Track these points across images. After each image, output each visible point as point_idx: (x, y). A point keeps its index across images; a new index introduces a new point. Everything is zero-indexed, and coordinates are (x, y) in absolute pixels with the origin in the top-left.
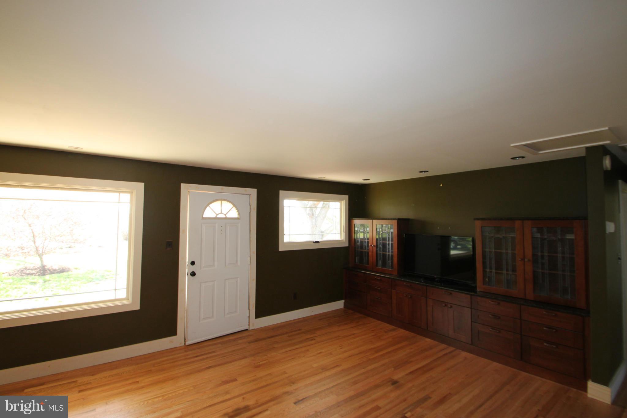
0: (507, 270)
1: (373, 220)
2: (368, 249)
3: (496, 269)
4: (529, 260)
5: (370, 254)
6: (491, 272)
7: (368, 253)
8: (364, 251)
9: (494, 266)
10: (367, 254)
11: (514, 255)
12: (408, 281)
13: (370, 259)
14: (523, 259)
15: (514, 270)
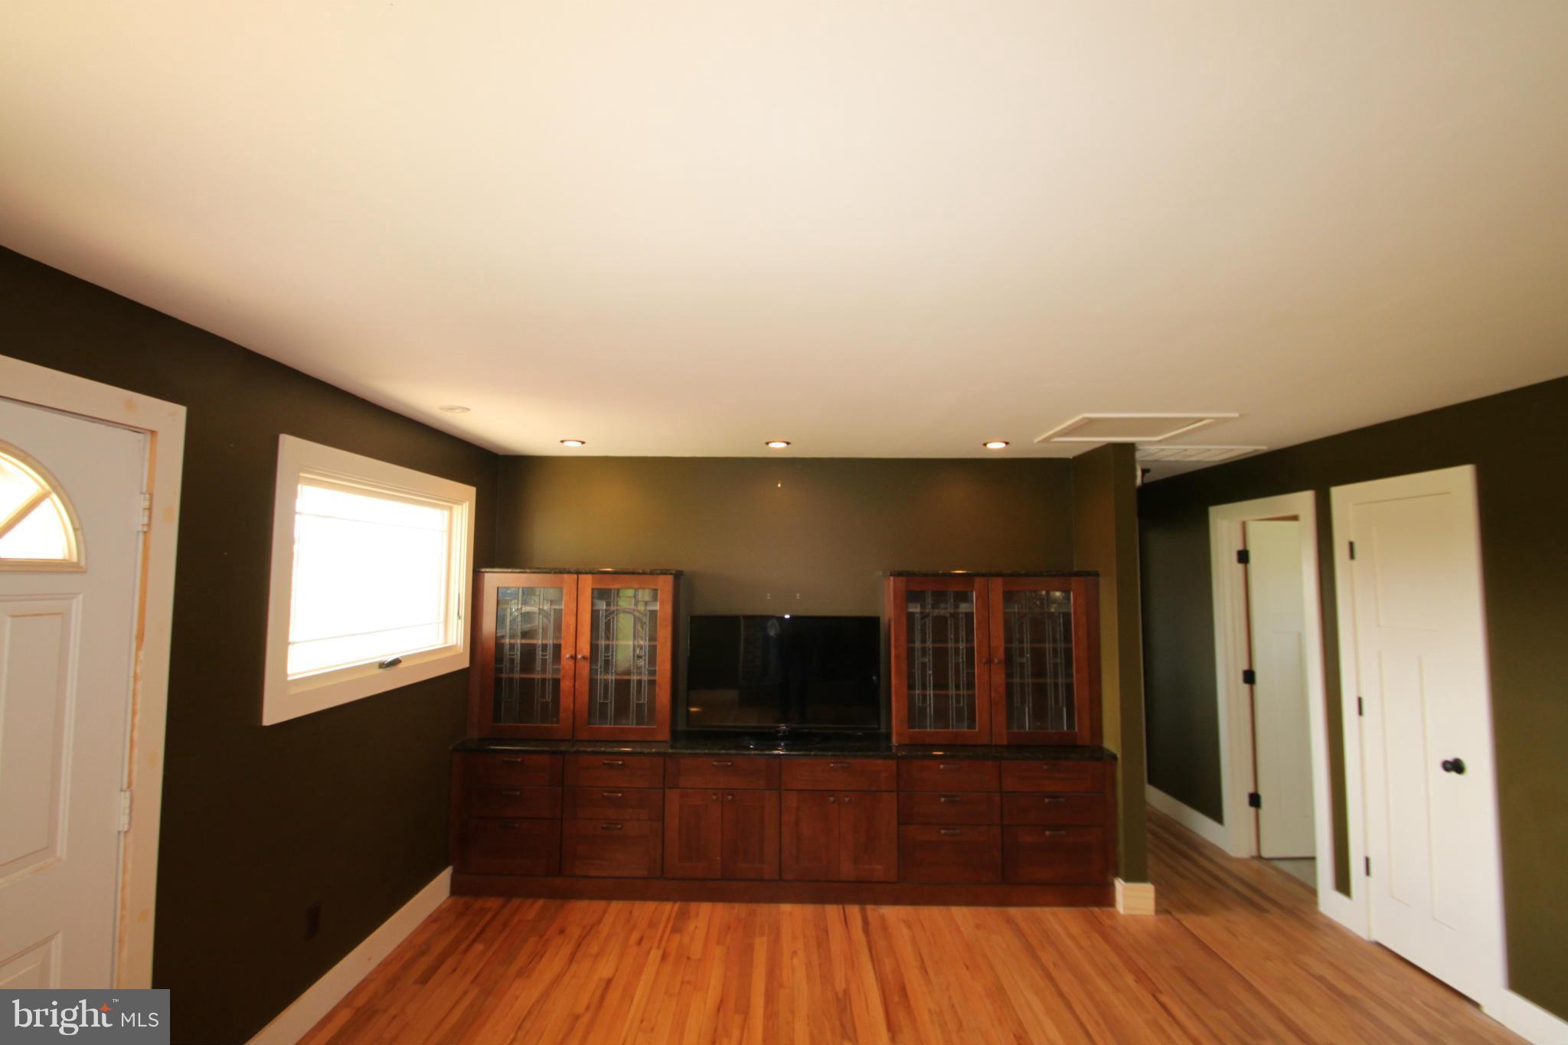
0: (957, 687)
1: (580, 576)
2: (556, 671)
3: (936, 687)
4: (999, 663)
5: (566, 685)
6: (924, 697)
7: (556, 682)
8: (537, 676)
9: (930, 680)
10: (549, 688)
11: (970, 652)
12: (707, 751)
13: (566, 701)
14: (990, 661)
15: (970, 685)
